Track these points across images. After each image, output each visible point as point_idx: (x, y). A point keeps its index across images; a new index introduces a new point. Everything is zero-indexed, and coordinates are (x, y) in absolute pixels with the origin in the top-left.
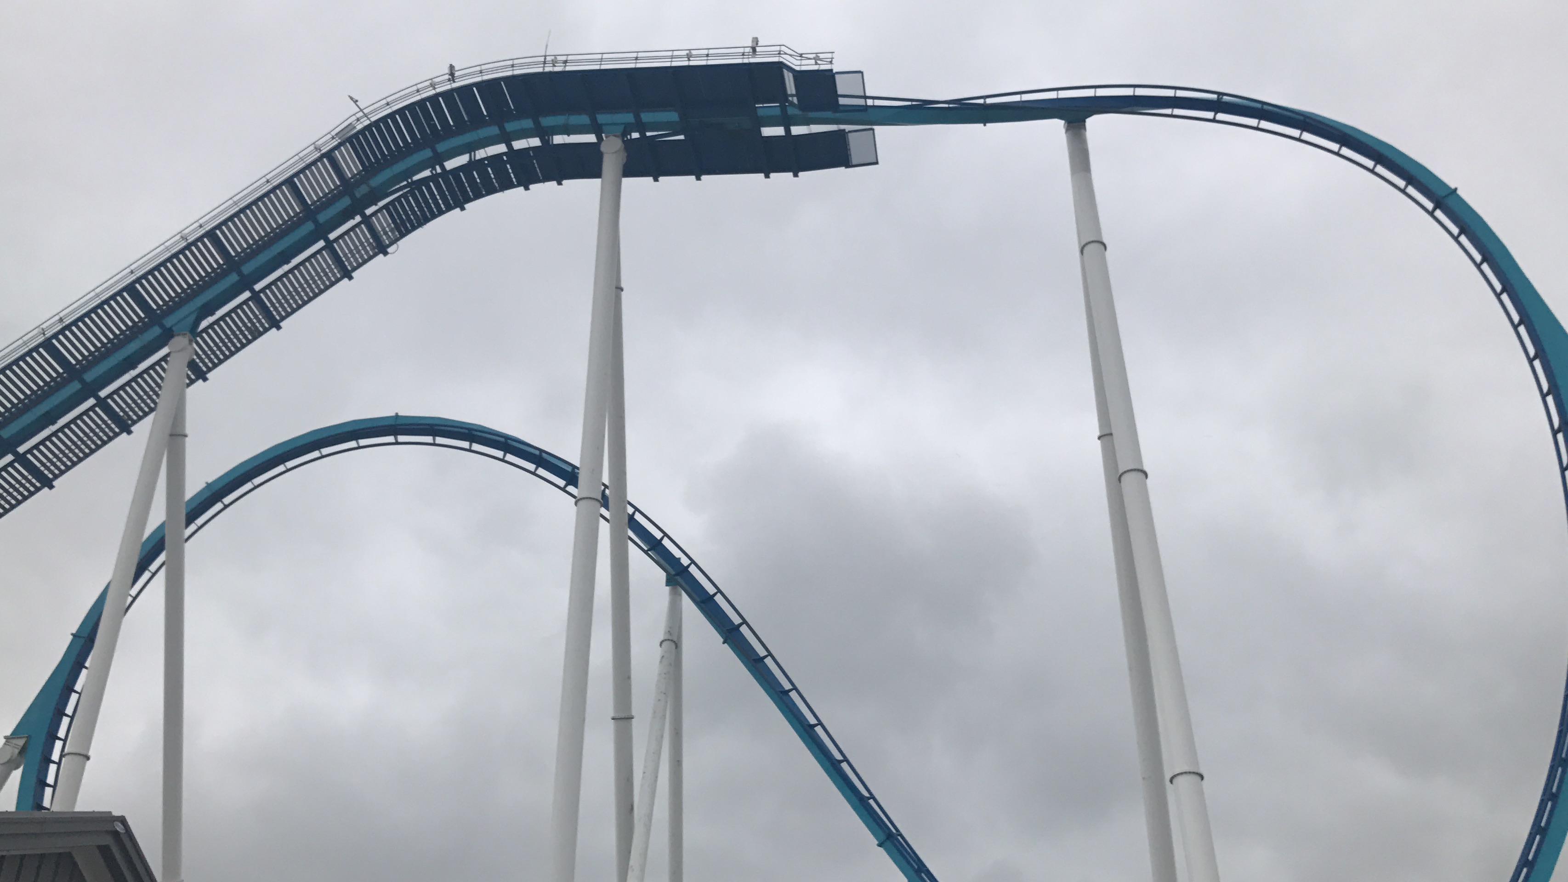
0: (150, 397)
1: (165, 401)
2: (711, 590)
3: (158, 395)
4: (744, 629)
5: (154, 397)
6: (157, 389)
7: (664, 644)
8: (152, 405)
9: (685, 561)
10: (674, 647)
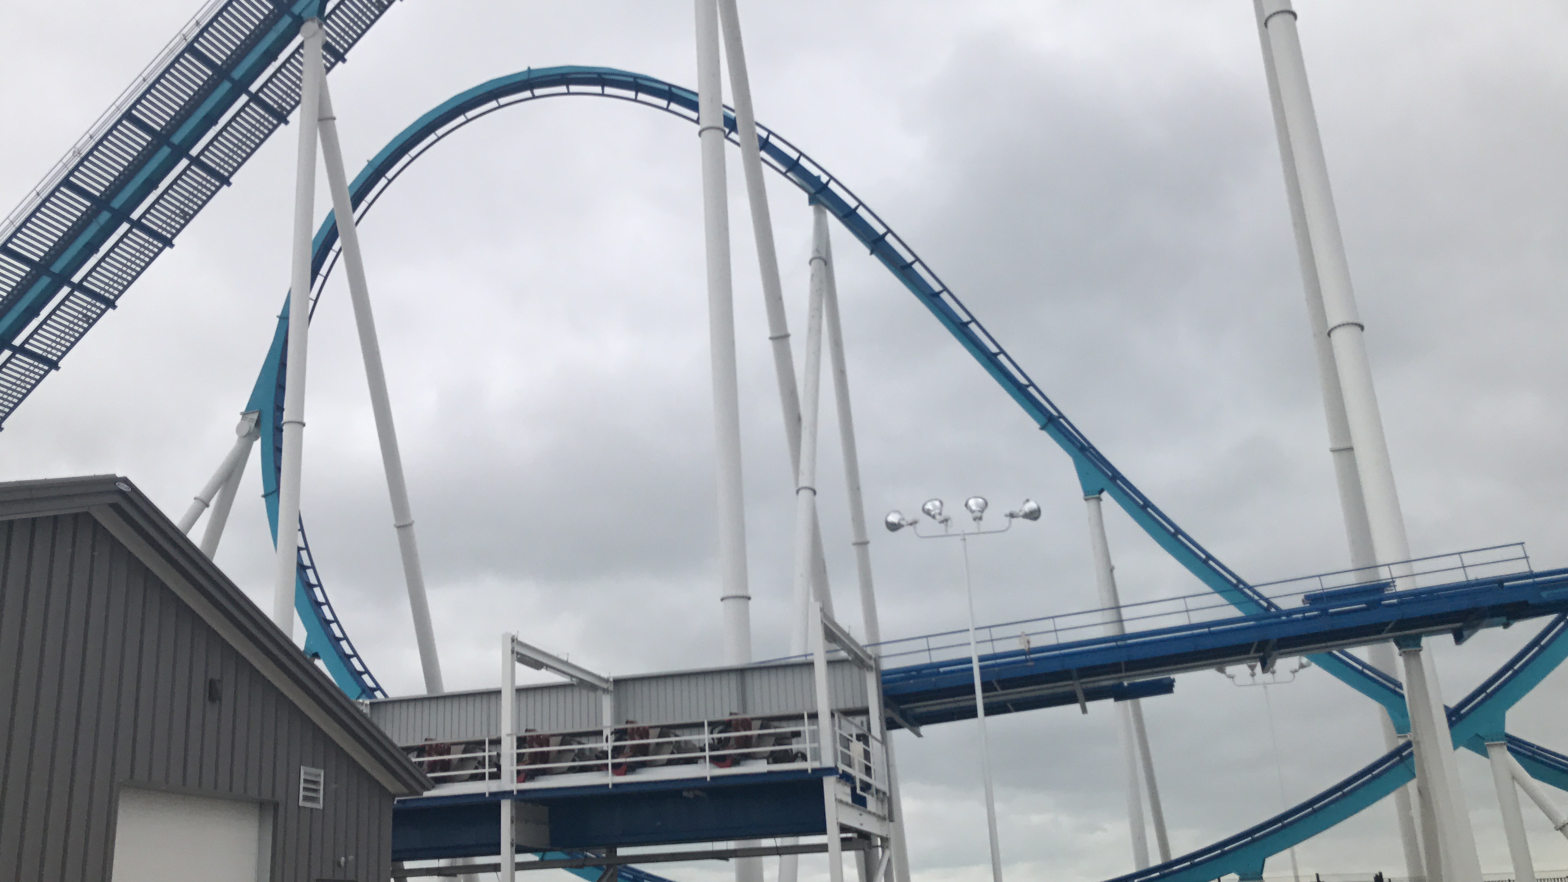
0: (293, 91)
1: (307, 93)
2: (853, 204)
3: (300, 88)
4: (889, 238)
5: (297, 90)
6: (298, 82)
7: (814, 262)
8: (297, 98)
9: (824, 179)
10: (823, 264)
